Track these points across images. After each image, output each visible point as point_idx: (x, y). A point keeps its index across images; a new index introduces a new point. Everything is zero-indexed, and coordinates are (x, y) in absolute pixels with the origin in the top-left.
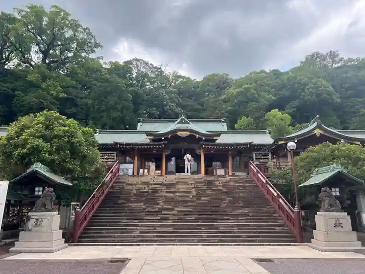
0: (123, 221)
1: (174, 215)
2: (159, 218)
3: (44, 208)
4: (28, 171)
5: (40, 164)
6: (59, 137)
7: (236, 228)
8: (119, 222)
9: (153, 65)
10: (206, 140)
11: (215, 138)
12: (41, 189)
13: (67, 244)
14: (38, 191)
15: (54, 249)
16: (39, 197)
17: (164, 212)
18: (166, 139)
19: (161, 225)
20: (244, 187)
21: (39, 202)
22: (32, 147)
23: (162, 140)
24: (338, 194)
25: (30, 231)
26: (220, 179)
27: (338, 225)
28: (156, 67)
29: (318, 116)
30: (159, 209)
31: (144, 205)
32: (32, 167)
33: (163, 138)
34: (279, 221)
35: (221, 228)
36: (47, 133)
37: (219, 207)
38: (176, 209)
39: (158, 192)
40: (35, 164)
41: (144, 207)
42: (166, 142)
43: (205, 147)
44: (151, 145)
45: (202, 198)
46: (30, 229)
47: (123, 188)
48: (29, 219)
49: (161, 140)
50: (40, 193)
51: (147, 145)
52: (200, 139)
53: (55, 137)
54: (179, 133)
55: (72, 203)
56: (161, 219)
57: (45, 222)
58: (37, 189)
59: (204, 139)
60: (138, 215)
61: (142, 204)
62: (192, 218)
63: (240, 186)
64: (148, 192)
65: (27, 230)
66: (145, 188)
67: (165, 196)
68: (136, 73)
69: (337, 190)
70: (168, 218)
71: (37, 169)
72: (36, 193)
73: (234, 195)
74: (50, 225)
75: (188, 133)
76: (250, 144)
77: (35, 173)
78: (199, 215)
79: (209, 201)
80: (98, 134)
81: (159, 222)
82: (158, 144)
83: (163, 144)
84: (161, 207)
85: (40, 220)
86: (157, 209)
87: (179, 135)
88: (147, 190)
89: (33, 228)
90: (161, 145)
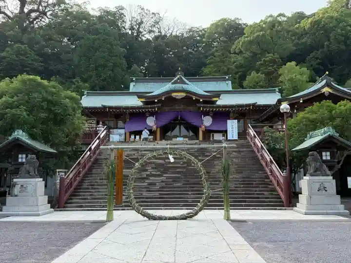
1: (162, 182)
2: (146, 184)
3: (29, 175)
4: (10, 138)
5: (21, 132)
9: (149, 11)
10: (204, 102)
11: (215, 99)
12: (24, 156)
13: (52, 209)
14: (22, 158)
15: (40, 212)
16: (22, 164)
17: (152, 178)
18: (160, 101)
19: (147, 191)
20: (239, 152)
21: (23, 169)
24: (329, 158)
25: (16, 196)
27: (323, 188)
28: (153, 13)
29: (327, 73)
30: (147, 175)
32: (13, 134)
33: (156, 101)
34: (270, 187)
37: (209, 172)
38: (164, 175)
40: (16, 132)
42: (160, 105)
43: (203, 110)
44: (143, 108)
46: (16, 194)
48: (14, 185)
49: (154, 103)
50: (24, 160)
51: (139, 108)
52: (197, 101)
54: (174, 95)
55: (57, 170)
56: (149, 185)
57: (30, 188)
58: (20, 156)
59: (201, 100)
62: (180, 184)
63: (235, 152)
64: (138, 158)
65: (13, 195)
66: (134, 154)
67: (154, 163)
69: (328, 153)
70: (156, 184)
71: (18, 136)
72: (20, 160)
74: (35, 190)
75: (183, 95)
76: (254, 105)
77: (18, 140)
80: (85, 96)
82: (151, 108)
83: (157, 107)
84: (149, 173)
85: (25, 186)
86: (145, 176)
87: (174, 97)
88: (136, 157)
89: (19, 194)
90: (154, 108)
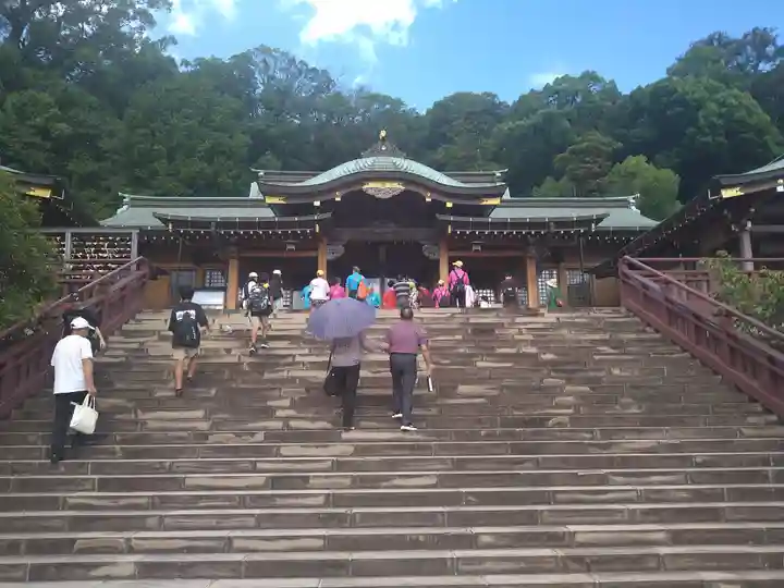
0: (75, 496)
1: (339, 466)
7: (655, 530)
8: (53, 504)
9: (307, 65)
10: (455, 211)
11: (488, 202)
17: (290, 449)
18: (327, 205)
19: (261, 522)
20: (619, 345)
23: (313, 210)
26: (518, 320)
30: (271, 435)
31: (206, 418)
33: (317, 203)
35: (581, 530)
37: (542, 421)
38: (345, 435)
39: (278, 365)
41: (204, 426)
42: (328, 215)
43: (454, 233)
45: (462, 389)
47: (141, 351)
49: (311, 209)
52: (438, 206)
54: (371, 187)
56: (274, 483)
59: (449, 205)
60: (161, 468)
61: (200, 414)
62: (421, 481)
63: (604, 342)
64: (239, 364)
66: (228, 351)
68: (263, 84)
70: (306, 479)
73: (592, 374)
75: (398, 187)
76: (598, 220)
78: (459, 464)
79: (492, 399)
80: (128, 207)
81: (258, 501)
82: (300, 224)
83: (318, 221)
84: (279, 424)
86: (260, 436)
87: (370, 192)
88: (236, 360)
90: (311, 224)
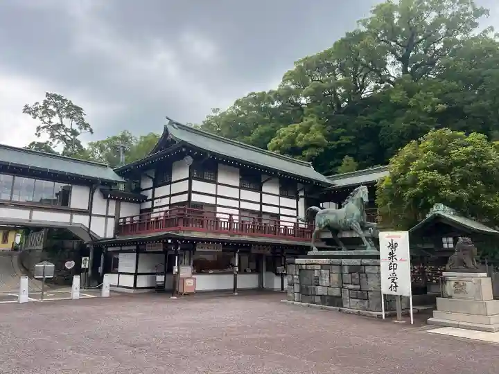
3: (463, 266)
4: (428, 216)
5: (442, 206)
6: (461, 164)
12: (451, 240)
14: (448, 243)
15: (493, 327)
16: (451, 251)
21: (453, 258)
22: (426, 184)
25: (450, 297)
32: (431, 210)
36: (442, 161)
40: (435, 207)
46: (449, 294)
48: (444, 281)
50: (451, 246)
53: (456, 164)
57: (469, 286)
58: (444, 240)
65: (445, 295)
71: (439, 212)
72: (445, 246)
74: (479, 291)
77: (438, 218)
85: (461, 283)
89: (454, 295)
